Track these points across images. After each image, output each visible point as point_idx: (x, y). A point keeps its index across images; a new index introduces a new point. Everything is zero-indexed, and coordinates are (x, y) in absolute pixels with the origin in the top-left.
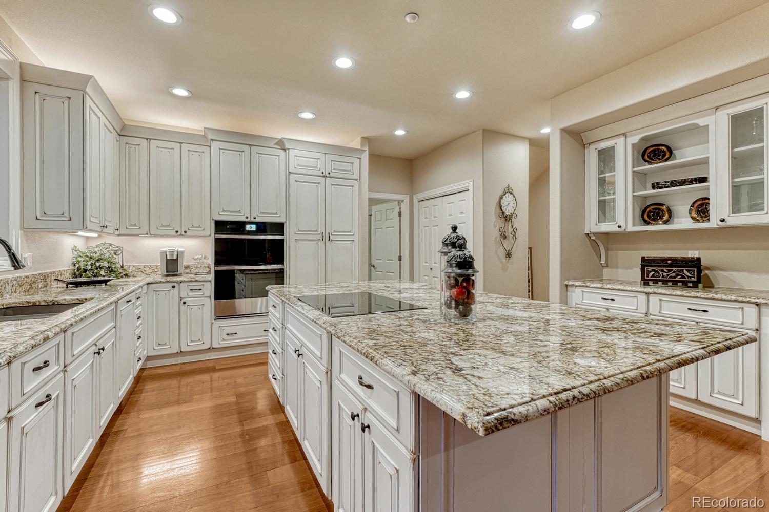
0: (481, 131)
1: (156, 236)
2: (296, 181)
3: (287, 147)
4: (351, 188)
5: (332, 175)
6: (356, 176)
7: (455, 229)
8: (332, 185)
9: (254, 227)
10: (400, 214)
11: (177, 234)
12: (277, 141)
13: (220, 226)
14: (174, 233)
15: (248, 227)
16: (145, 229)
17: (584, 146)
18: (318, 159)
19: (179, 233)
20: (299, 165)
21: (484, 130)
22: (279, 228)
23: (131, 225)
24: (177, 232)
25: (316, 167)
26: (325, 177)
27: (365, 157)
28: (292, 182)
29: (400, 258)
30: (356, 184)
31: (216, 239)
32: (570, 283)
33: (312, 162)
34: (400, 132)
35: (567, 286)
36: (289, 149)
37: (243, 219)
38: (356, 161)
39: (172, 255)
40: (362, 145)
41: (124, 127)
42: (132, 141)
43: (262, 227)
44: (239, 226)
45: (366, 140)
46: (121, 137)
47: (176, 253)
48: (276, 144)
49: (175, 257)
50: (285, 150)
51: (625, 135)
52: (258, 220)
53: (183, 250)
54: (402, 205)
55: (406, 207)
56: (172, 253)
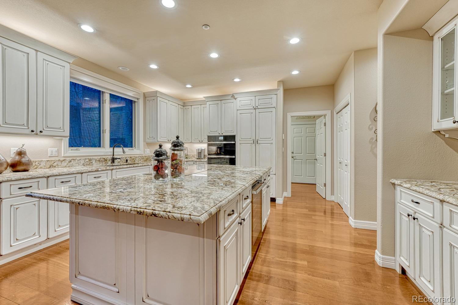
1: (194, 143)
2: (240, 114)
3: (236, 97)
4: (271, 113)
5: (259, 107)
6: (274, 105)
7: (178, 138)
8: (259, 113)
9: (222, 138)
12: (231, 95)
13: (209, 138)
15: (220, 138)
18: (251, 100)
19: (200, 142)
20: (241, 105)
21: (355, 52)
22: (233, 138)
23: (187, 139)
24: (200, 141)
25: (250, 105)
26: (255, 109)
27: (281, 93)
28: (239, 114)
29: (325, 155)
30: (274, 110)
33: (248, 102)
34: (295, 72)
35: (393, 184)
36: (237, 98)
37: (218, 134)
38: (275, 97)
39: (199, 150)
40: (278, 86)
41: (184, 103)
42: (187, 107)
43: (226, 138)
44: (216, 138)
45: (282, 82)
46: (184, 107)
47: (200, 150)
48: (231, 97)
49: (200, 151)
50: (235, 99)
52: (224, 134)
53: (204, 148)
54: (327, 117)
55: (328, 118)
56: (199, 149)
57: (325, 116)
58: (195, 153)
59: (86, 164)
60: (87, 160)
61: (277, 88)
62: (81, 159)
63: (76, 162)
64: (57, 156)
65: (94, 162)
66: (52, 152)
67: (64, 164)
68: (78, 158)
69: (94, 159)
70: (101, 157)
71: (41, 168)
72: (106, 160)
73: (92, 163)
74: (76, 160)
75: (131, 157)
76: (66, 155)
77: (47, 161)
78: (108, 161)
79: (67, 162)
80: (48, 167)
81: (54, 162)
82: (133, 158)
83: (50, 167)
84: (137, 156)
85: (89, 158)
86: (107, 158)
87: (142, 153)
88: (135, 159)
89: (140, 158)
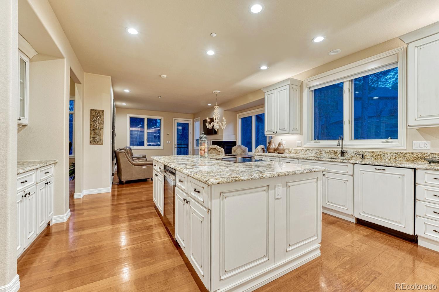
59: (317, 154)
60: (318, 151)
62: (313, 150)
63: (310, 152)
64: (301, 147)
65: (324, 153)
66: (298, 143)
67: (303, 152)
68: (311, 149)
69: (324, 150)
70: (331, 149)
71: (292, 153)
72: (335, 153)
73: (322, 153)
74: (310, 150)
75: (373, 152)
76: (305, 146)
77: (295, 149)
78: (338, 153)
79: (305, 151)
80: (295, 153)
81: (298, 151)
82: (378, 153)
83: (296, 154)
84: (386, 151)
85: (320, 149)
86: (337, 150)
87: (402, 148)
88: (382, 155)
89: (395, 154)
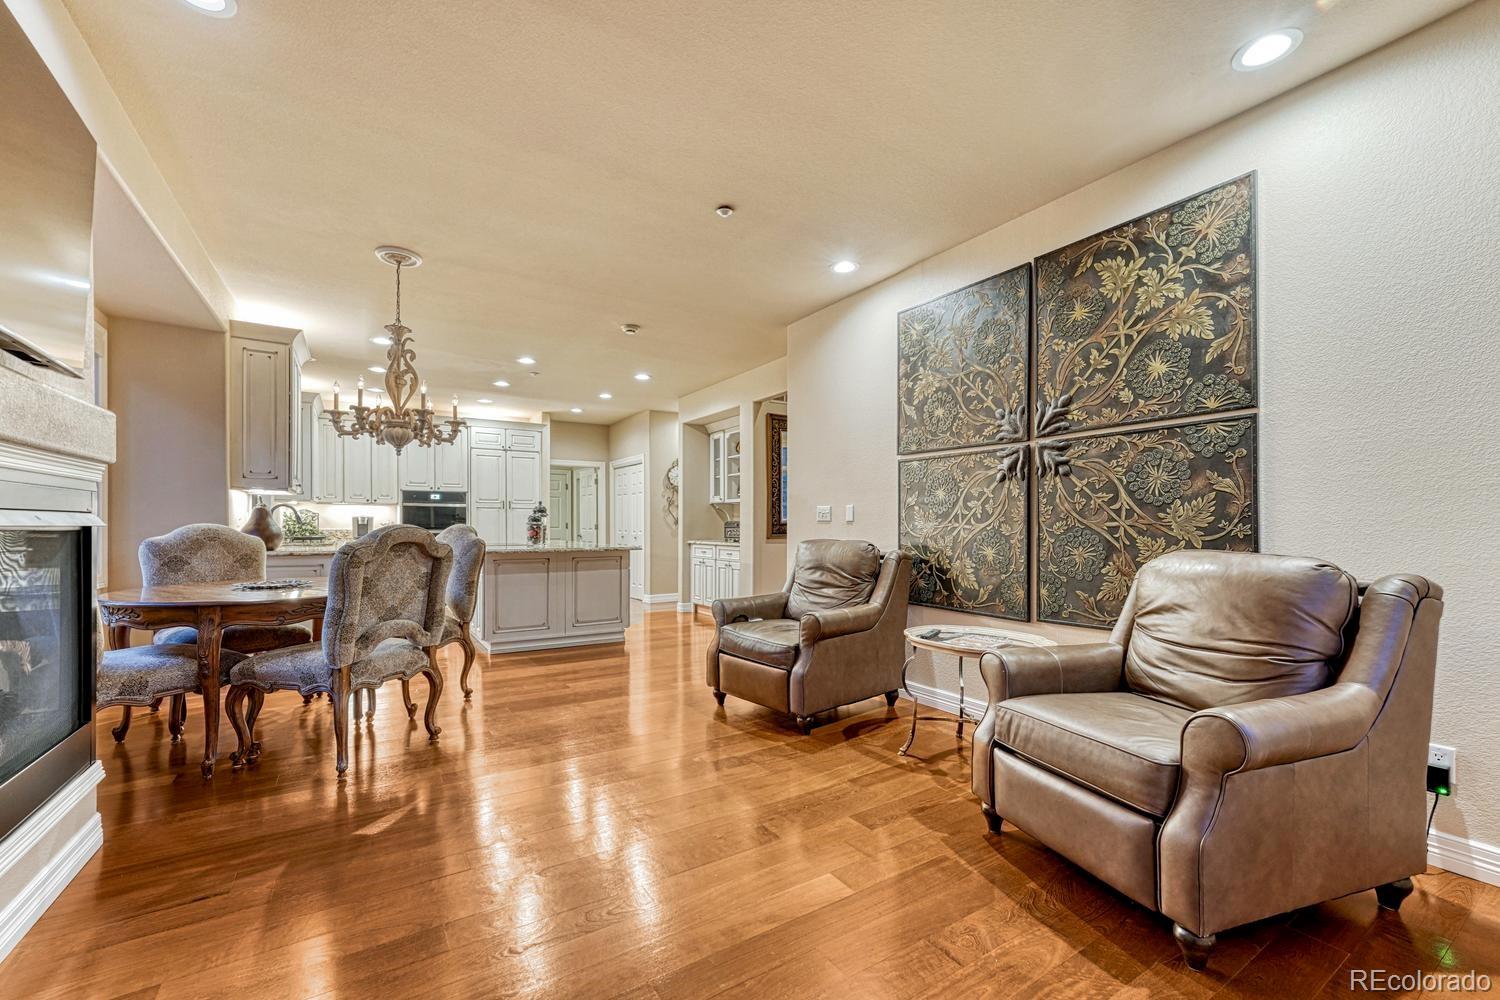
0: (648, 412)
1: (350, 503)
2: (478, 455)
3: (468, 425)
4: (532, 459)
5: (512, 448)
6: (538, 448)
7: (540, 503)
8: (513, 457)
9: (438, 497)
10: (596, 481)
11: (369, 502)
13: (408, 496)
14: (365, 501)
15: (432, 497)
16: (340, 498)
17: (709, 435)
18: (499, 435)
20: (480, 441)
21: (652, 412)
22: (460, 497)
24: (368, 500)
25: (497, 442)
26: (506, 450)
27: (547, 431)
28: (474, 456)
29: (597, 527)
30: (537, 456)
31: (404, 507)
32: (692, 542)
33: (493, 437)
35: (690, 544)
36: (471, 427)
37: (428, 489)
38: (538, 435)
39: (363, 521)
40: (543, 420)
43: (447, 497)
44: (424, 496)
45: (548, 416)
47: (366, 519)
49: (366, 523)
50: (468, 428)
51: (724, 431)
52: (441, 490)
53: (373, 516)
54: (599, 472)
55: (602, 474)
56: (363, 519)
57: (596, 469)
58: (350, 527)
61: (541, 423)
